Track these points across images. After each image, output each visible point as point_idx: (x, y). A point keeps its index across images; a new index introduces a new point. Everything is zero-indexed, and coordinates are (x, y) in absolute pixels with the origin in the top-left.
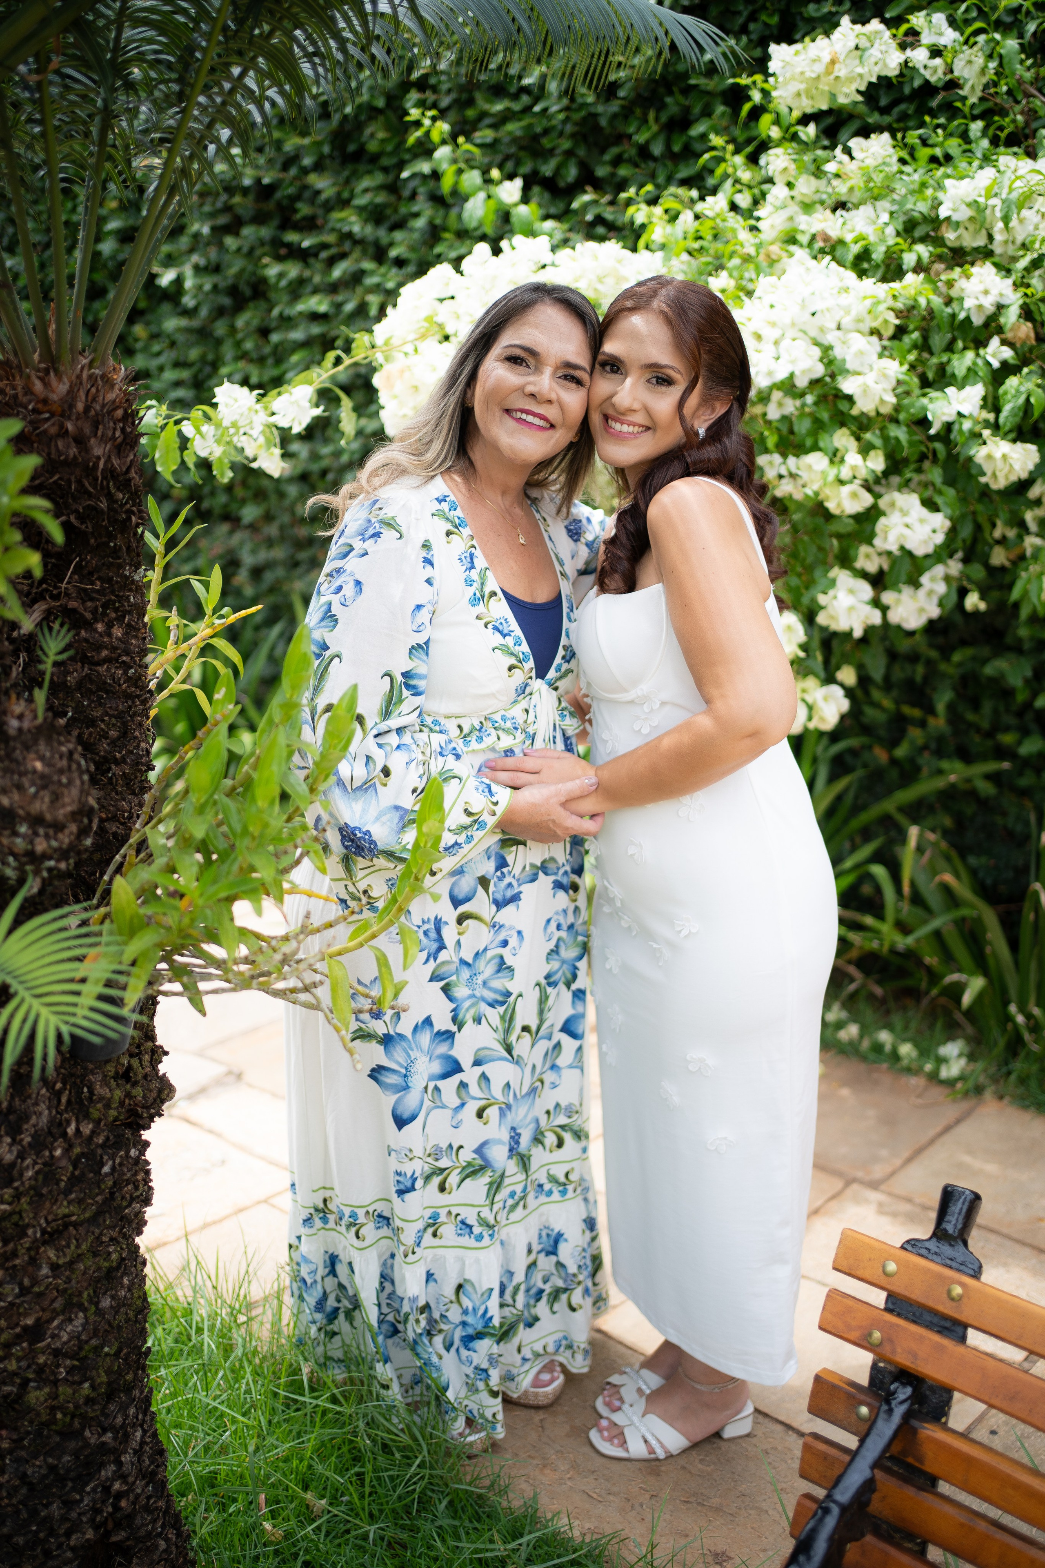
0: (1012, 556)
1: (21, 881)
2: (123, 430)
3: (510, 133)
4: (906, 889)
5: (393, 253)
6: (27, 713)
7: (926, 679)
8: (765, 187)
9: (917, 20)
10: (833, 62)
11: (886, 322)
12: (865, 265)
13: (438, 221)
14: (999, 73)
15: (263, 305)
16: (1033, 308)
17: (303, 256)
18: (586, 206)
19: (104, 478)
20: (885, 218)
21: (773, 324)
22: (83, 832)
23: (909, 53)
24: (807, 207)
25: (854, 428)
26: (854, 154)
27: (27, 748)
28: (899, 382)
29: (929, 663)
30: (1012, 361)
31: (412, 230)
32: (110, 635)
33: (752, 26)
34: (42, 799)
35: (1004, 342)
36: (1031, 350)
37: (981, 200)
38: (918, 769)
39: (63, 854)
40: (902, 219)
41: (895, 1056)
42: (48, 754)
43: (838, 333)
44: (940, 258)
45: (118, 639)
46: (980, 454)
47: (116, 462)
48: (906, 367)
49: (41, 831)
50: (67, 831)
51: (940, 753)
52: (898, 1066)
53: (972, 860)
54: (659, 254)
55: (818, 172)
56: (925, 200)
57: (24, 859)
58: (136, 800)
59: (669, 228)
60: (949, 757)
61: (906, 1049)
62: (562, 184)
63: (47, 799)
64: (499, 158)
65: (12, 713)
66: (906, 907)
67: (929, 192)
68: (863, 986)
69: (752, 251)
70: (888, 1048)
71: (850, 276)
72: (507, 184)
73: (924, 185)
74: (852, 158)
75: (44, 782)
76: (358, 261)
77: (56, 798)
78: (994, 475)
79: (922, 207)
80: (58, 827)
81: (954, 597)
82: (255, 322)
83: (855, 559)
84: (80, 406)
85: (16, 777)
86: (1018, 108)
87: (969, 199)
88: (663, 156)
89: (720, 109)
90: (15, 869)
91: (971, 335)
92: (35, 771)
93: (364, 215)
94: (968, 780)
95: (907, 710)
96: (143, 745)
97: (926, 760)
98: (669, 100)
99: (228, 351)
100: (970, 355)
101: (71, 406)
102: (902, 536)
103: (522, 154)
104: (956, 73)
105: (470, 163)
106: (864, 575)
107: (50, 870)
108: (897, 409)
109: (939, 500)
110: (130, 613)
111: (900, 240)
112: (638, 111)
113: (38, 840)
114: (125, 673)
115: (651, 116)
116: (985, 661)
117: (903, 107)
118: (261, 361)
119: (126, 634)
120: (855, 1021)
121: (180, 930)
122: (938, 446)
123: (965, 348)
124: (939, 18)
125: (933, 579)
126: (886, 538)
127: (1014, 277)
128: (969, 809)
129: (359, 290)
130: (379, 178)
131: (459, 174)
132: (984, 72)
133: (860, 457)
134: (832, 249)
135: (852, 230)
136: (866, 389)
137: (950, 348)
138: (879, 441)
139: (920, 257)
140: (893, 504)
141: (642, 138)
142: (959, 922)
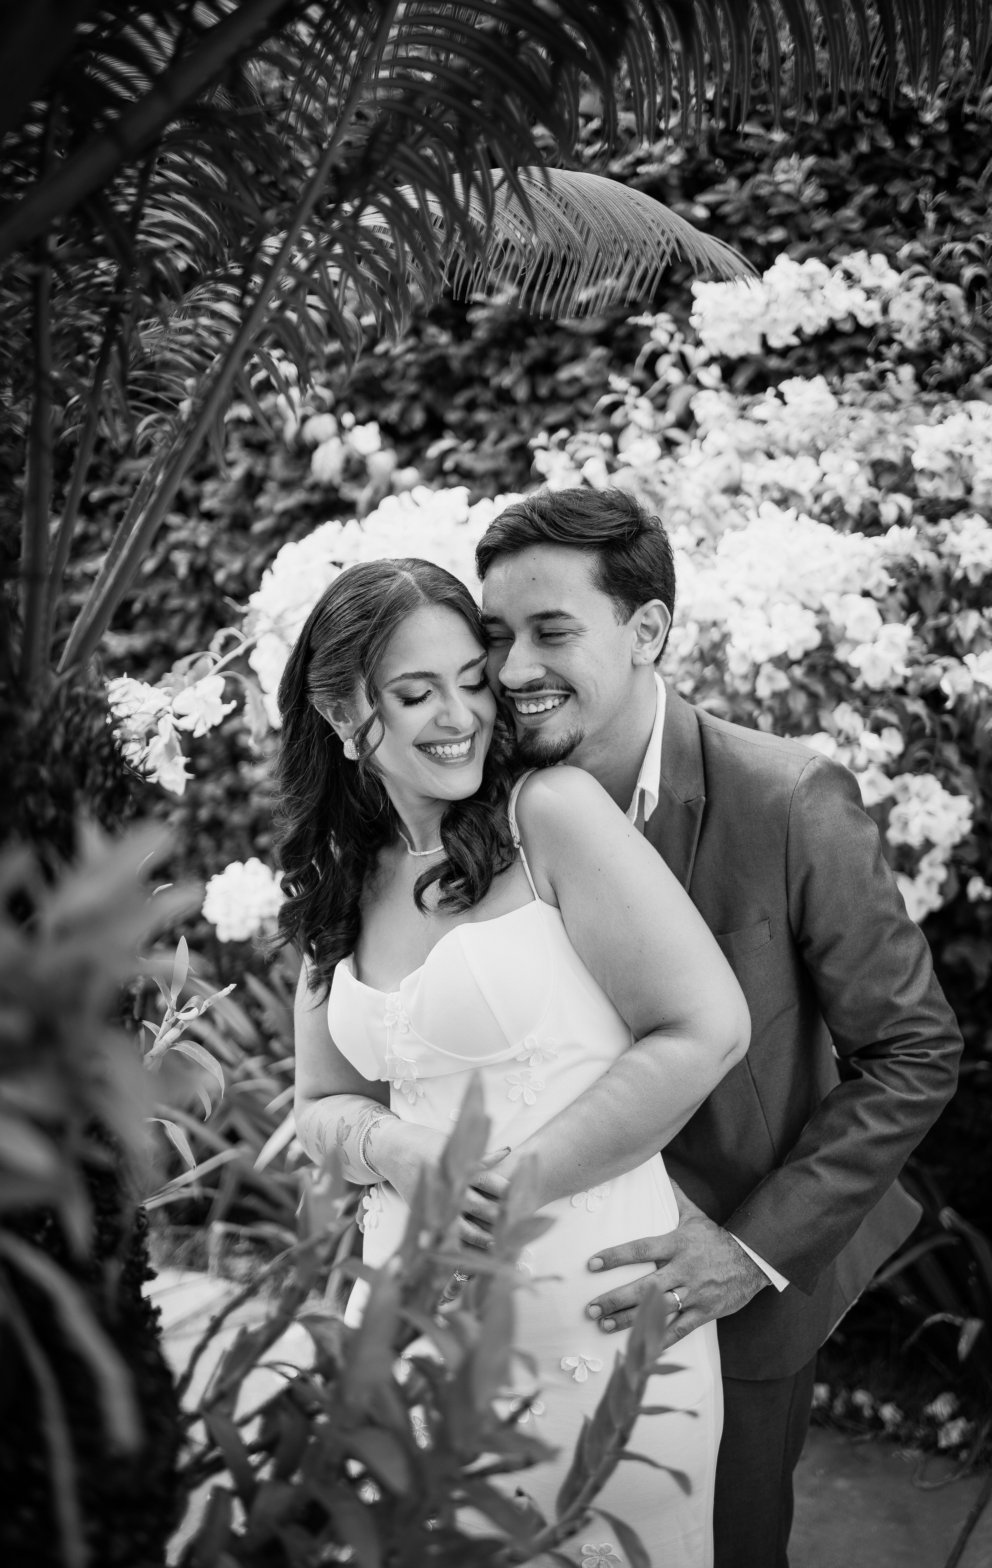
5: (204, 506)
10: (769, 305)
11: (878, 582)
13: (259, 469)
14: (940, 316)
18: (443, 454)
20: (852, 467)
21: (754, 587)
24: (746, 455)
25: (857, 704)
26: (787, 398)
28: (910, 649)
31: (225, 479)
37: (958, 449)
40: (870, 465)
41: (877, 1422)
43: (833, 596)
44: (919, 510)
48: (911, 632)
52: (883, 1433)
55: (747, 416)
56: (889, 447)
61: (888, 1412)
62: (404, 429)
67: (892, 438)
70: (867, 1412)
71: (827, 529)
72: (359, 429)
74: (785, 403)
79: (894, 456)
81: (955, 884)
87: (945, 448)
89: (598, 352)
91: (969, 595)
98: (532, 342)
101: (46, 743)
103: (358, 399)
104: (893, 316)
105: (322, 408)
108: (906, 679)
109: (957, 781)
111: (873, 490)
112: (495, 353)
115: (514, 358)
122: (947, 718)
123: (964, 609)
124: (879, 259)
129: (163, 547)
131: (305, 419)
132: (922, 317)
133: (875, 736)
134: (784, 500)
135: (805, 481)
136: (874, 661)
137: (944, 608)
138: (893, 718)
139: (901, 510)
140: (905, 789)
141: (506, 380)
142: (939, 1253)
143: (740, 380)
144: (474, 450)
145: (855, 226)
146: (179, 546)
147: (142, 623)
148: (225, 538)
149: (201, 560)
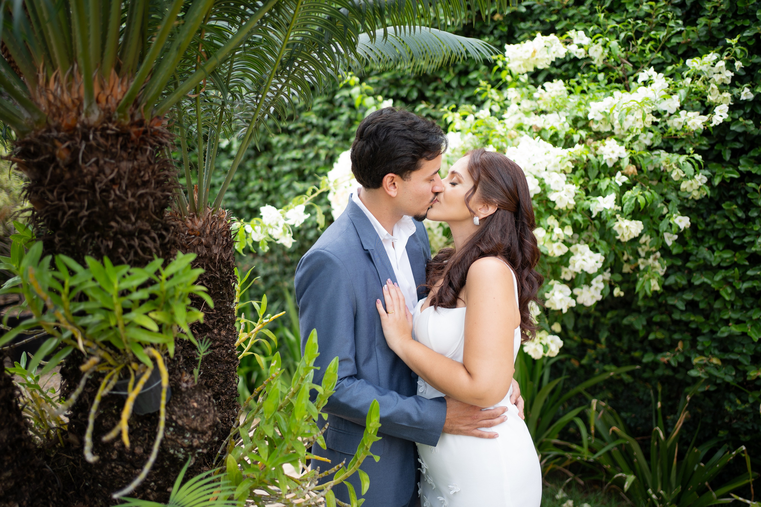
0: (633, 266)
1: (186, 460)
2: (227, 240)
3: (385, 78)
4: (593, 431)
5: (332, 131)
6: (190, 380)
7: (595, 325)
8: (506, 102)
9: (571, 33)
10: (535, 52)
11: (568, 167)
12: (556, 139)
13: (353, 117)
14: (610, 54)
15: (270, 154)
16: (635, 158)
17: (289, 132)
18: (422, 110)
19: (219, 263)
20: (564, 119)
22: (214, 434)
23: (568, 46)
24: (527, 114)
25: (557, 216)
26: (547, 89)
27: (190, 397)
28: (576, 194)
29: (596, 318)
30: (628, 182)
31: (340, 121)
32: (220, 334)
33: (495, 32)
34: (197, 421)
35: (623, 174)
36: (636, 177)
37: (608, 111)
38: (594, 370)
39: (205, 446)
40: (571, 118)
42: (200, 399)
43: (547, 173)
44: (590, 136)
45: (224, 336)
46: (616, 227)
47: (224, 255)
48: (579, 187)
49: (196, 436)
50: (207, 435)
51: (604, 361)
53: (623, 414)
54: (459, 133)
55: (530, 97)
56: (581, 111)
57: (188, 449)
58: (231, 412)
59: (463, 122)
60: (609, 364)
62: (410, 99)
63: (199, 421)
64: (380, 88)
65: (184, 380)
66: (593, 440)
67: (583, 107)
68: (574, 480)
69: (503, 134)
71: (550, 146)
72: (385, 102)
73: (580, 104)
74: (546, 92)
75: (198, 412)
76: (315, 134)
77: (203, 419)
78: (623, 235)
79: (581, 114)
80: (204, 433)
81: (608, 290)
82: (266, 162)
83: (560, 275)
84: (208, 231)
85: (185, 411)
86: (619, 68)
87: (602, 111)
88: (457, 87)
89: (483, 67)
90: (183, 454)
91: (608, 171)
92: (194, 408)
93: (318, 114)
94: (619, 375)
95: (586, 341)
96: (234, 385)
97: (598, 366)
99: (252, 175)
100: (607, 181)
101: (204, 231)
102: (582, 265)
103: (391, 87)
104: (591, 54)
105: (369, 94)
106: (564, 282)
107: (199, 453)
108: (576, 207)
109: (598, 247)
110: (229, 323)
111: (571, 129)
112: (445, 69)
113: (195, 440)
114: (227, 351)
115: (451, 70)
116: (624, 317)
117: (566, 66)
118: (268, 179)
119: (227, 333)
120: (571, 499)
121: (260, 480)
122: (596, 222)
123: (605, 177)
124: (581, 33)
125: (597, 282)
126: (574, 266)
127: (625, 144)
128: (620, 389)
129: (316, 148)
130: (325, 98)
131: (363, 99)
132: (602, 54)
133: (560, 229)
134: (540, 133)
135: (549, 124)
136: (561, 199)
137: (598, 177)
138: (568, 222)
139: (581, 136)
140: (577, 250)
141: (447, 79)
142: (619, 447)
143: (540, 78)
144: (434, 108)
145: (586, 14)
146: (323, 147)
147: (310, 178)
148: (340, 144)
149: (331, 153)
